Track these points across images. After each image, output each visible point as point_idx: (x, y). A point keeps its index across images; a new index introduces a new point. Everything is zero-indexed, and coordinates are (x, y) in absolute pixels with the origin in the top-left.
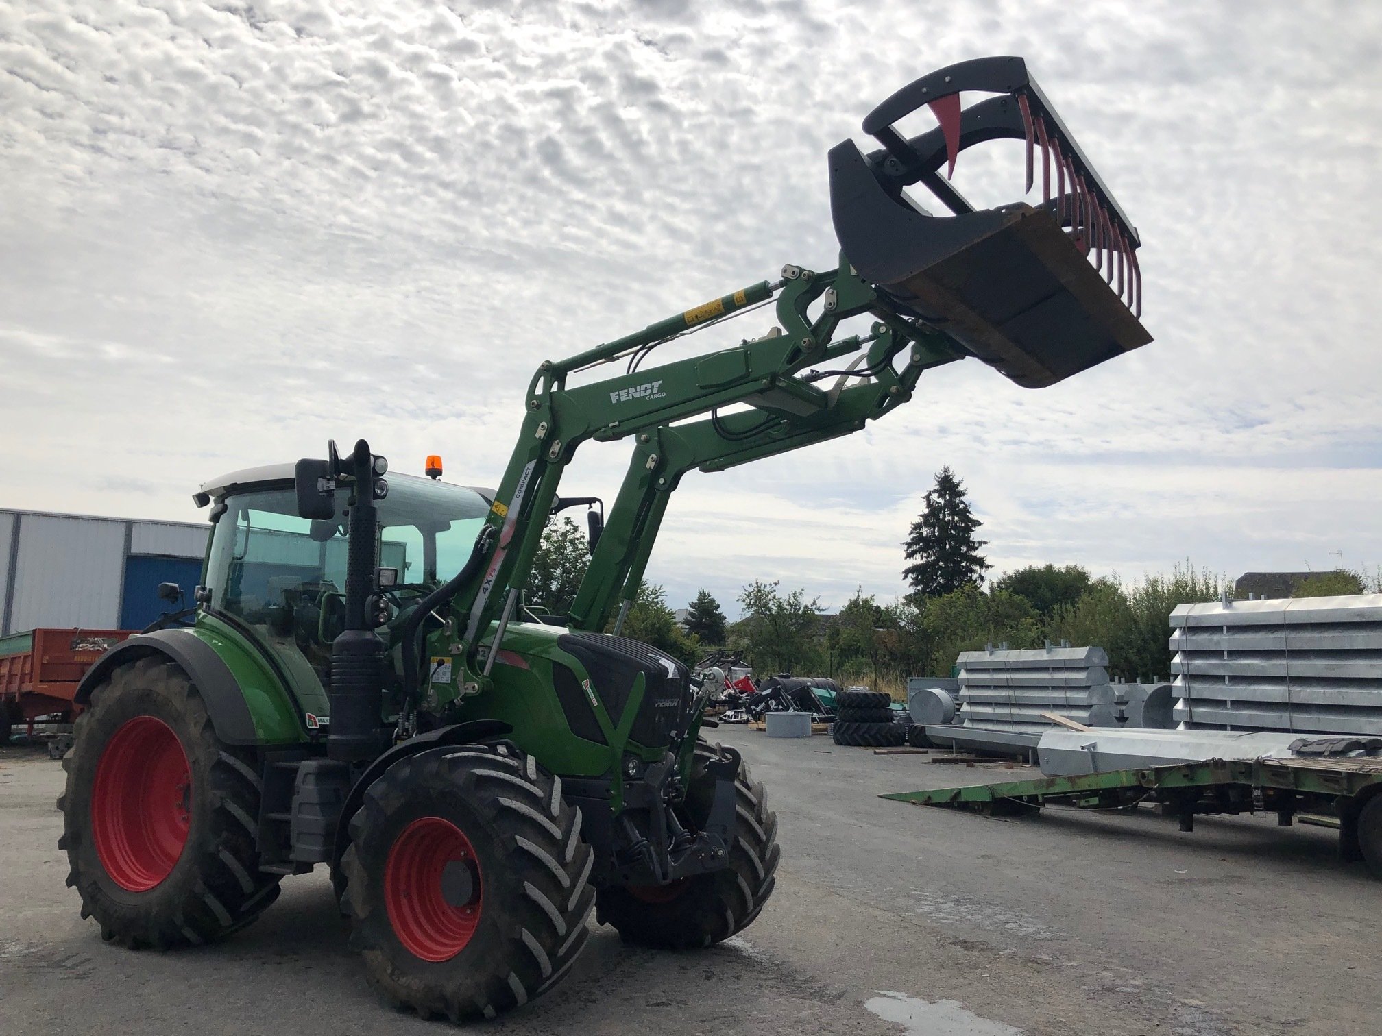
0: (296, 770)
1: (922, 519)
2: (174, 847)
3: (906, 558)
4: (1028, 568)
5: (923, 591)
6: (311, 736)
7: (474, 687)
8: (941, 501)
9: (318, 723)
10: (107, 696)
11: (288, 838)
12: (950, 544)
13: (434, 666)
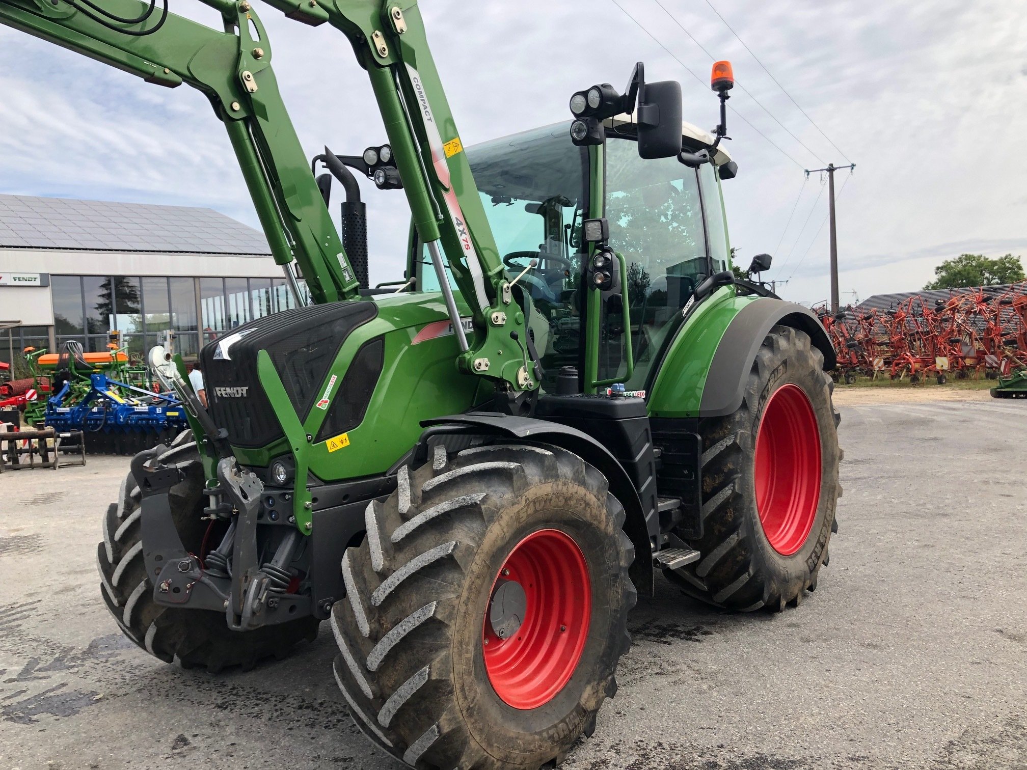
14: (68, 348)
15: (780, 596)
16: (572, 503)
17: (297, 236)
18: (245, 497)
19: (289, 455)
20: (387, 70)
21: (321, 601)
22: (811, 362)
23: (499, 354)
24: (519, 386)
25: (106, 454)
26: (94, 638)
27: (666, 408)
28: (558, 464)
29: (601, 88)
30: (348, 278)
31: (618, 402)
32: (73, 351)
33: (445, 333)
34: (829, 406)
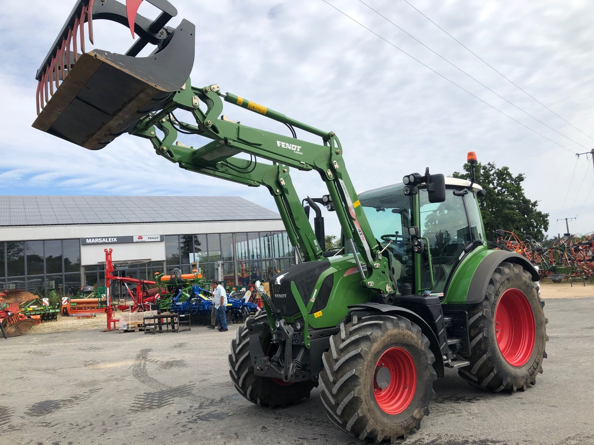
14: (175, 273)
15: (513, 384)
16: (406, 337)
17: (299, 235)
18: (288, 333)
19: (301, 319)
20: (332, 182)
21: (314, 374)
22: (524, 278)
23: (378, 279)
24: (387, 292)
25: (198, 325)
26: (221, 397)
27: (454, 300)
28: (399, 322)
29: (414, 175)
30: (318, 249)
31: (426, 298)
32: (177, 274)
33: (356, 271)
34: (537, 298)
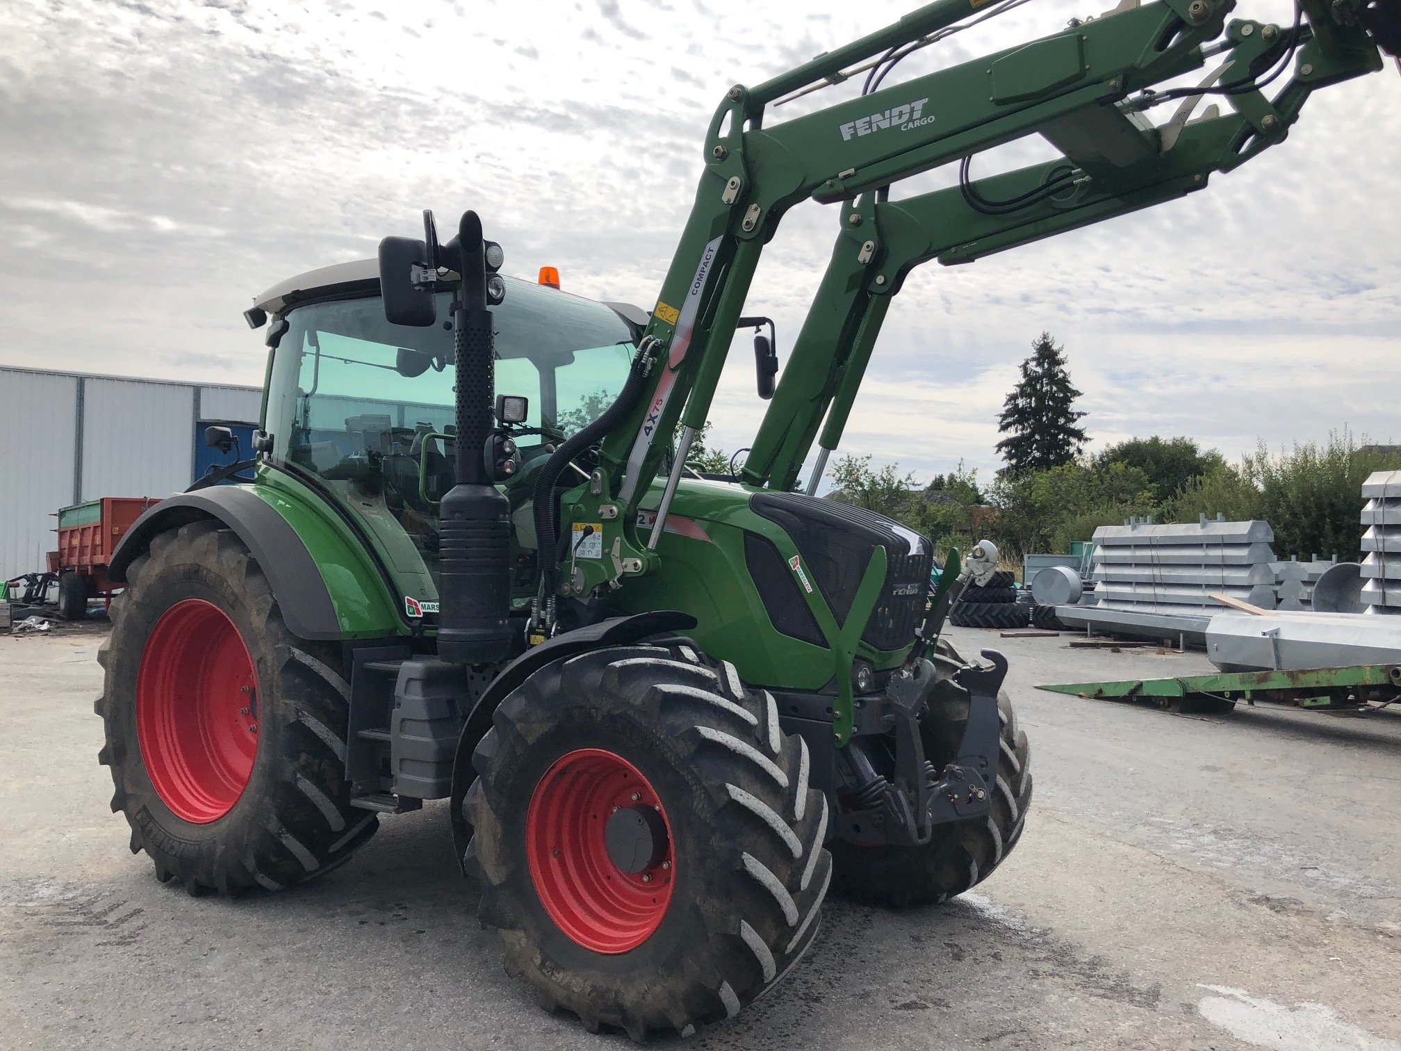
0: (395, 674)
1: (1018, 390)
2: (242, 764)
3: (1000, 431)
4: (1132, 441)
5: (1016, 467)
6: (412, 627)
7: (636, 564)
8: (1039, 370)
9: (422, 611)
10: (147, 572)
11: (387, 764)
12: (1047, 416)
13: (577, 535)
